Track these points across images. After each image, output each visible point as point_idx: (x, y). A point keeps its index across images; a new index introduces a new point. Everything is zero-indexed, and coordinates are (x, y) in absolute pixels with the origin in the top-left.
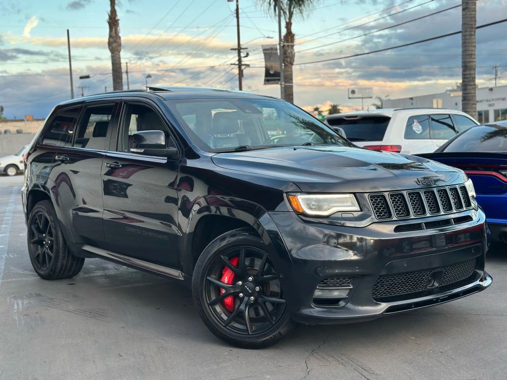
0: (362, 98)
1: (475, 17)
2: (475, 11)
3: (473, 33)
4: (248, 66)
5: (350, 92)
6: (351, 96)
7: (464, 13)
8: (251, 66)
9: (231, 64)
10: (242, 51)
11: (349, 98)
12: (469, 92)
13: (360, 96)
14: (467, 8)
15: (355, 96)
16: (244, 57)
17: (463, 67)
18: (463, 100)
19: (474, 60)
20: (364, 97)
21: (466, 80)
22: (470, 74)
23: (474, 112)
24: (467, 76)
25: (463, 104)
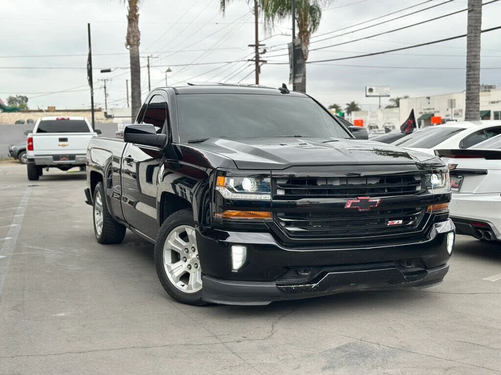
0: (380, 96)
1: (480, 19)
2: (481, 13)
3: (478, 35)
4: (265, 62)
5: (367, 90)
6: (368, 94)
7: (470, 15)
8: (268, 62)
9: (249, 60)
10: (259, 47)
11: (367, 96)
12: (473, 92)
13: (378, 94)
14: (473, 10)
15: (372, 94)
16: (262, 53)
17: (467, 67)
18: (466, 100)
19: (478, 61)
20: (382, 95)
21: (470, 80)
22: (474, 74)
23: (477, 111)
24: (471, 76)
25: (466, 104)
